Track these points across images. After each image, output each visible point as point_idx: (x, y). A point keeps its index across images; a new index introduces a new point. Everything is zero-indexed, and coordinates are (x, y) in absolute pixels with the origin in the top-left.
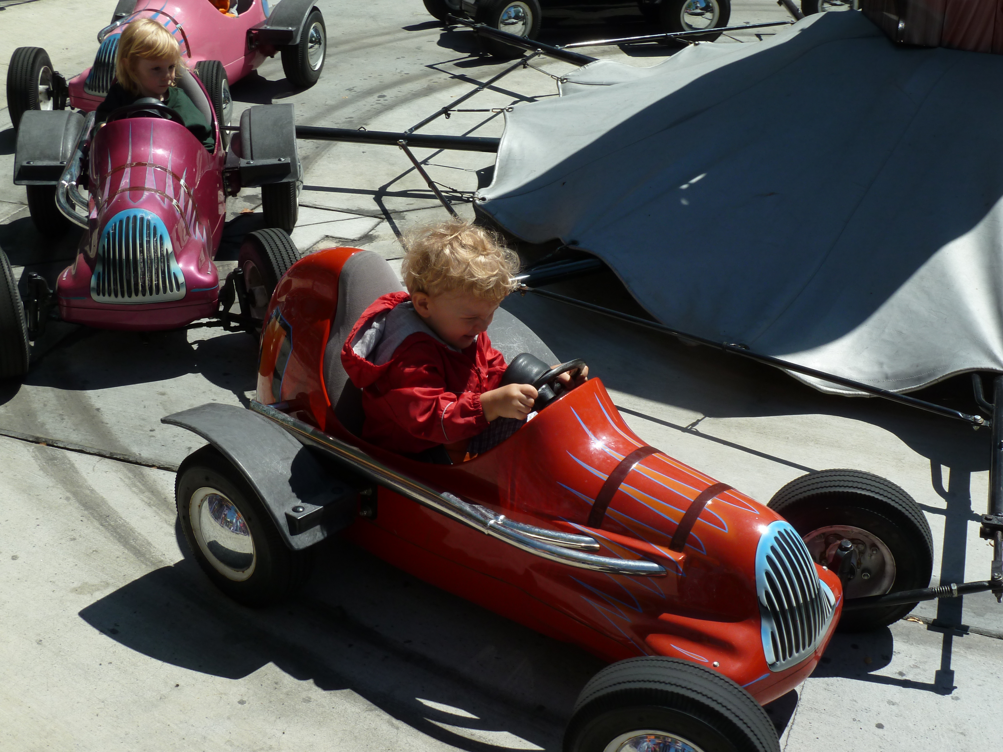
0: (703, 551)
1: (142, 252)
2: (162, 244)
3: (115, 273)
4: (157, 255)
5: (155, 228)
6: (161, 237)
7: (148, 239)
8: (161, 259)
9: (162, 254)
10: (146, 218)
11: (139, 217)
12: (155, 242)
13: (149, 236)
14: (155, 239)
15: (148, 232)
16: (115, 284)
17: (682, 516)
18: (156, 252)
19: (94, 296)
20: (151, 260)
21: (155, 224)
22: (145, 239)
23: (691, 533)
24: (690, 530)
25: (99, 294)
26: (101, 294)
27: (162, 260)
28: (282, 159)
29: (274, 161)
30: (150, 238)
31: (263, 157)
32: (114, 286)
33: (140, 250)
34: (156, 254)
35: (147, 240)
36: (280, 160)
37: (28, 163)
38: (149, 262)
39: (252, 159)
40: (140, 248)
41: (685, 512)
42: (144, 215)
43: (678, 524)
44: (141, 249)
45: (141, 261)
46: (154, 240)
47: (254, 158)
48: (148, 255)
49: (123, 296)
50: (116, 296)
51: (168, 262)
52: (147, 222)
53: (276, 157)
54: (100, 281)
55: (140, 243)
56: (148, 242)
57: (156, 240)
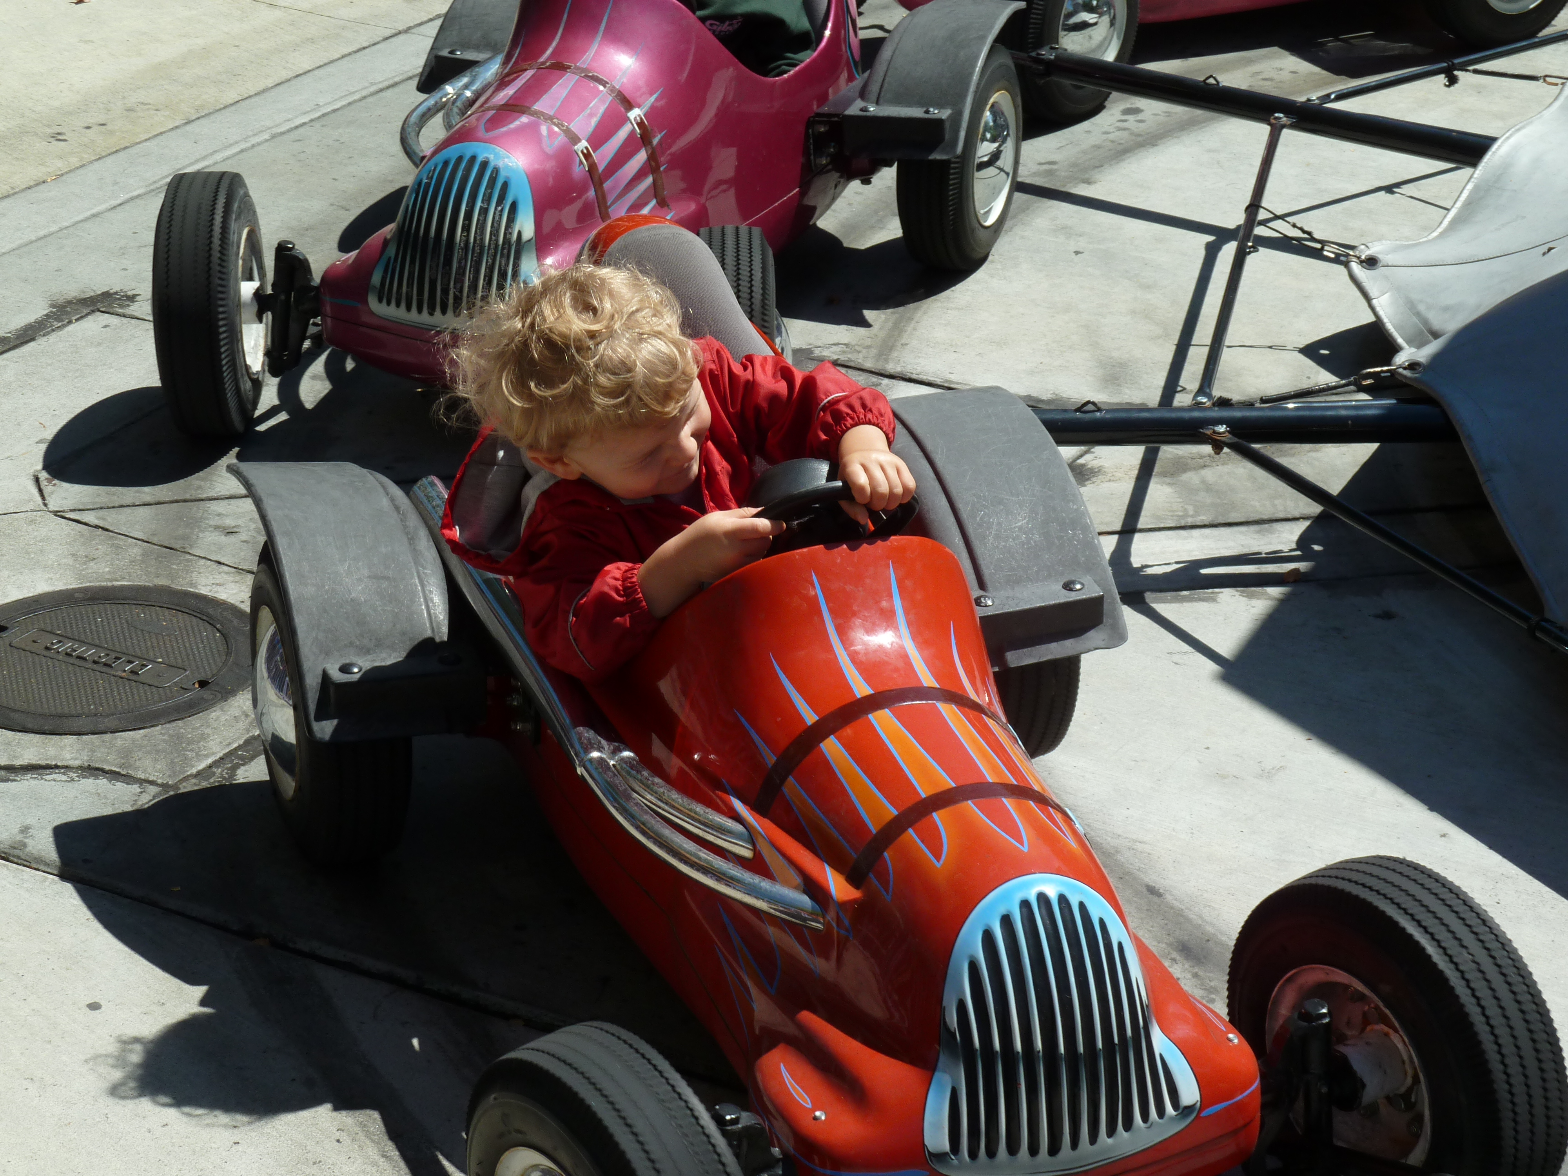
0: (887, 892)
1: (467, 228)
2: (511, 220)
3: (412, 262)
4: (497, 240)
5: (505, 186)
6: (514, 207)
7: (485, 206)
8: (503, 249)
9: (507, 240)
10: (492, 164)
11: (480, 159)
12: (498, 213)
13: (487, 199)
14: (500, 208)
15: (489, 191)
16: (410, 284)
17: (889, 818)
18: (495, 232)
19: (373, 303)
20: (482, 246)
21: (508, 177)
22: (479, 204)
23: (886, 854)
24: (885, 848)
25: (380, 301)
26: (385, 301)
27: (505, 251)
28: (932, 109)
29: (916, 112)
30: (489, 204)
31: (898, 100)
32: (408, 287)
33: (463, 224)
34: (494, 238)
35: (481, 207)
36: (927, 112)
37: (452, 52)
38: (477, 249)
39: (877, 103)
40: (464, 220)
41: (895, 812)
42: (491, 157)
43: (874, 831)
44: (467, 222)
45: (462, 245)
46: (496, 209)
47: (881, 101)
48: (478, 238)
49: (420, 311)
50: (409, 309)
51: (518, 258)
52: (492, 171)
53: (920, 104)
54: (387, 275)
55: (466, 211)
56: (484, 211)
57: (502, 211)
